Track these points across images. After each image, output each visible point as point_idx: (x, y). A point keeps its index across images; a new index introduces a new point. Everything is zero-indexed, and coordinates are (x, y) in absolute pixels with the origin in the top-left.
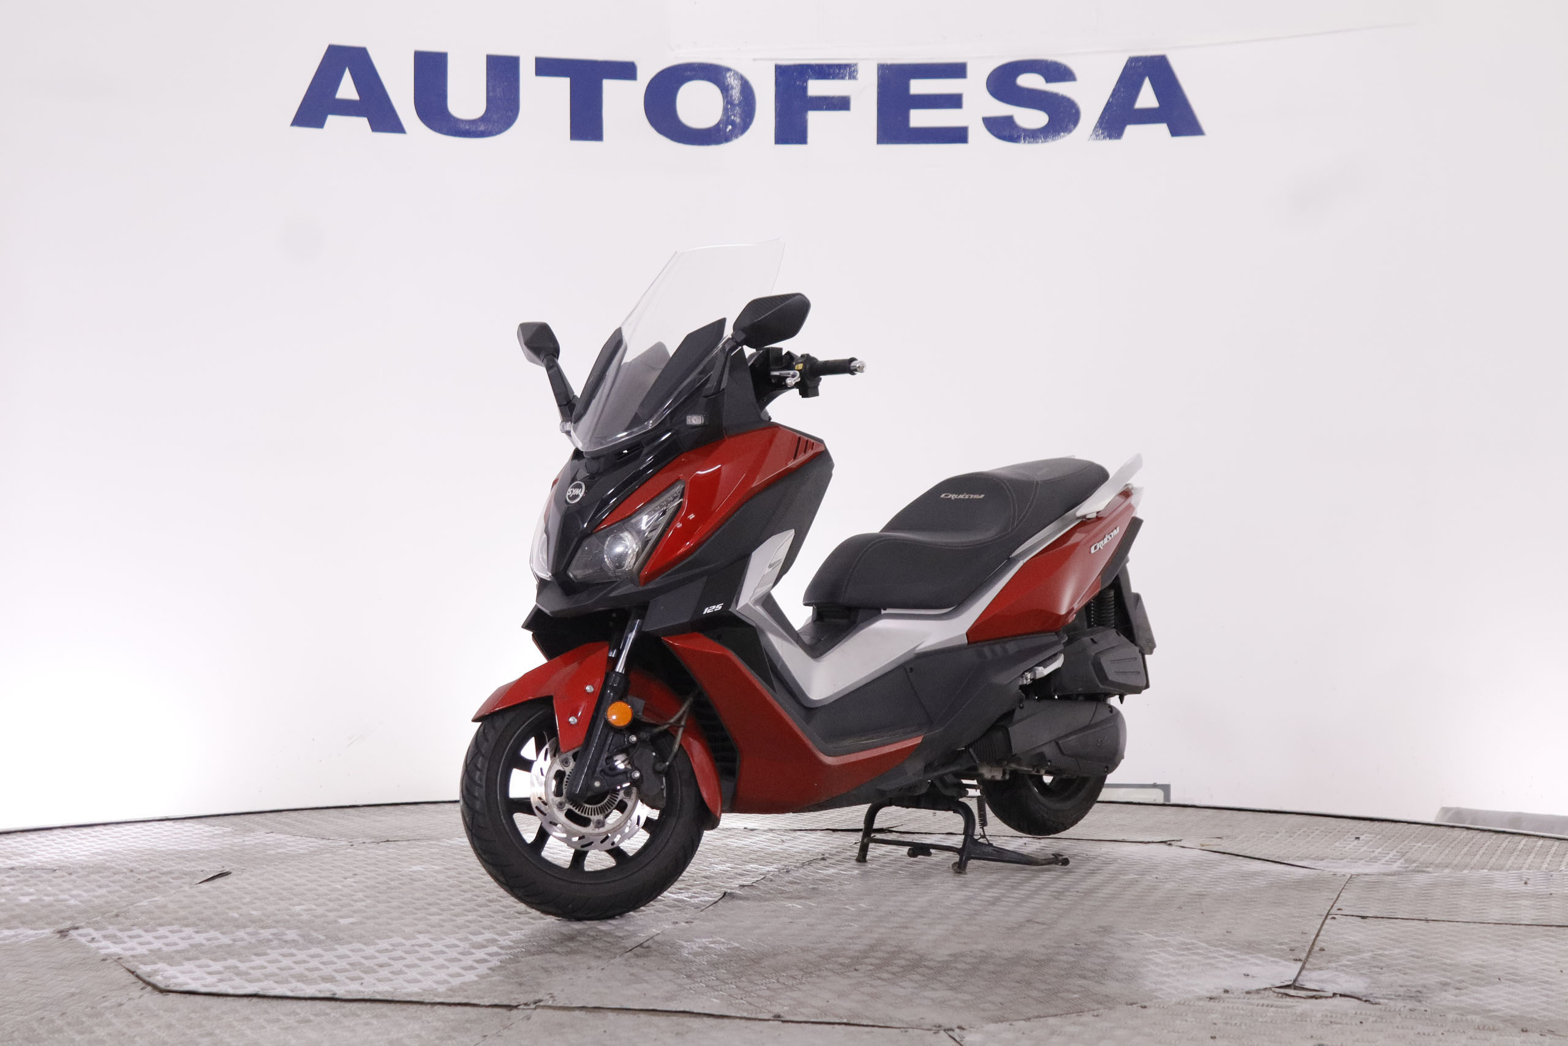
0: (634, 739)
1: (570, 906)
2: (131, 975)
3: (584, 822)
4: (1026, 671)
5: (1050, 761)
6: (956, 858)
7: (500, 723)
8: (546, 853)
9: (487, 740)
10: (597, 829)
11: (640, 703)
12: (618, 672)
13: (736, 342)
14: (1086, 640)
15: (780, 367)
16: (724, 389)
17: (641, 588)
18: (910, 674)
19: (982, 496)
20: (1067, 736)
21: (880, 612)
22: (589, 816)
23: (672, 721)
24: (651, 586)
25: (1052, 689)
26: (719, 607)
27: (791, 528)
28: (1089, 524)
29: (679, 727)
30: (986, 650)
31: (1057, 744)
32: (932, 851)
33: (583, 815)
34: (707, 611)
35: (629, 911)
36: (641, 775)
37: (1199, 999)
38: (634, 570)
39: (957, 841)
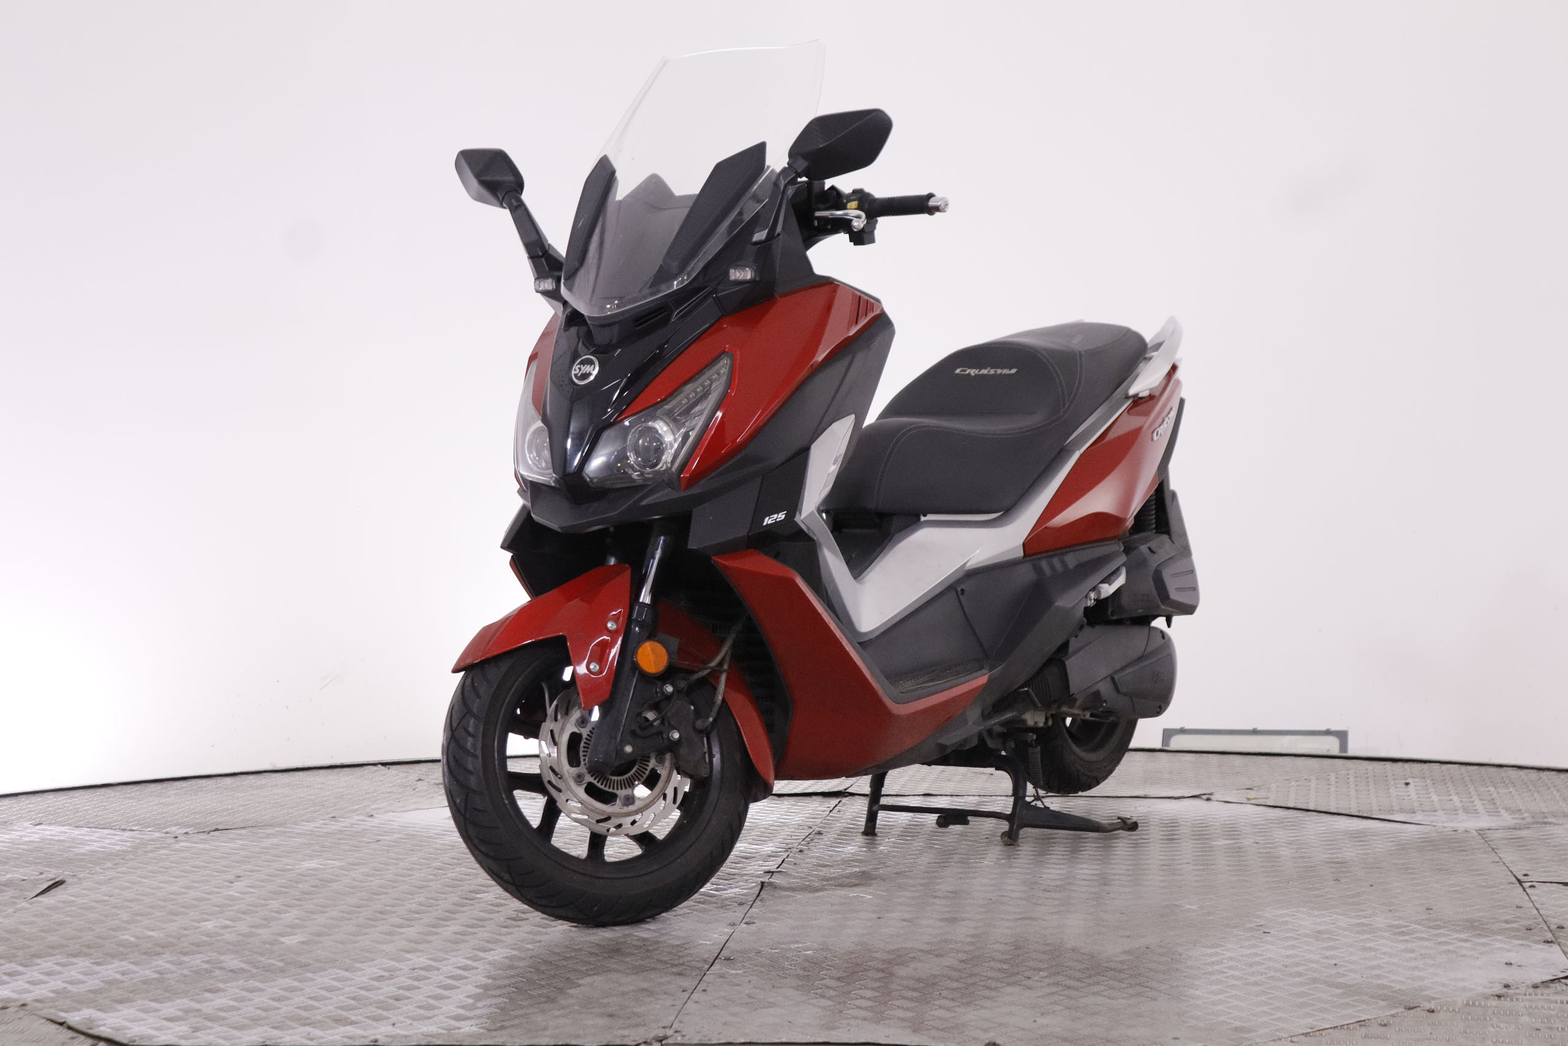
0: (669, 689)
1: (596, 908)
2: (61, 1028)
3: (607, 798)
4: (1090, 590)
5: (1105, 701)
6: (1005, 826)
7: (495, 674)
8: (557, 841)
9: (479, 697)
10: (625, 808)
11: (675, 643)
12: (642, 603)
13: (796, 172)
14: (1144, 548)
15: (828, 205)
16: (779, 234)
17: (683, 494)
18: (961, 597)
19: (1014, 371)
20: (1122, 669)
21: (919, 520)
22: (615, 791)
23: (713, 664)
24: (696, 490)
25: (1110, 610)
26: (781, 516)
27: (851, 414)
28: (1142, 403)
29: (721, 672)
30: (1044, 564)
31: (1113, 679)
32: (969, 818)
33: (607, 789)
34: (768, 521)
35: (662, 912)
36: (680, 737)
37: (1487, 998)
38: (674, 469)
39: (1005, 805)
